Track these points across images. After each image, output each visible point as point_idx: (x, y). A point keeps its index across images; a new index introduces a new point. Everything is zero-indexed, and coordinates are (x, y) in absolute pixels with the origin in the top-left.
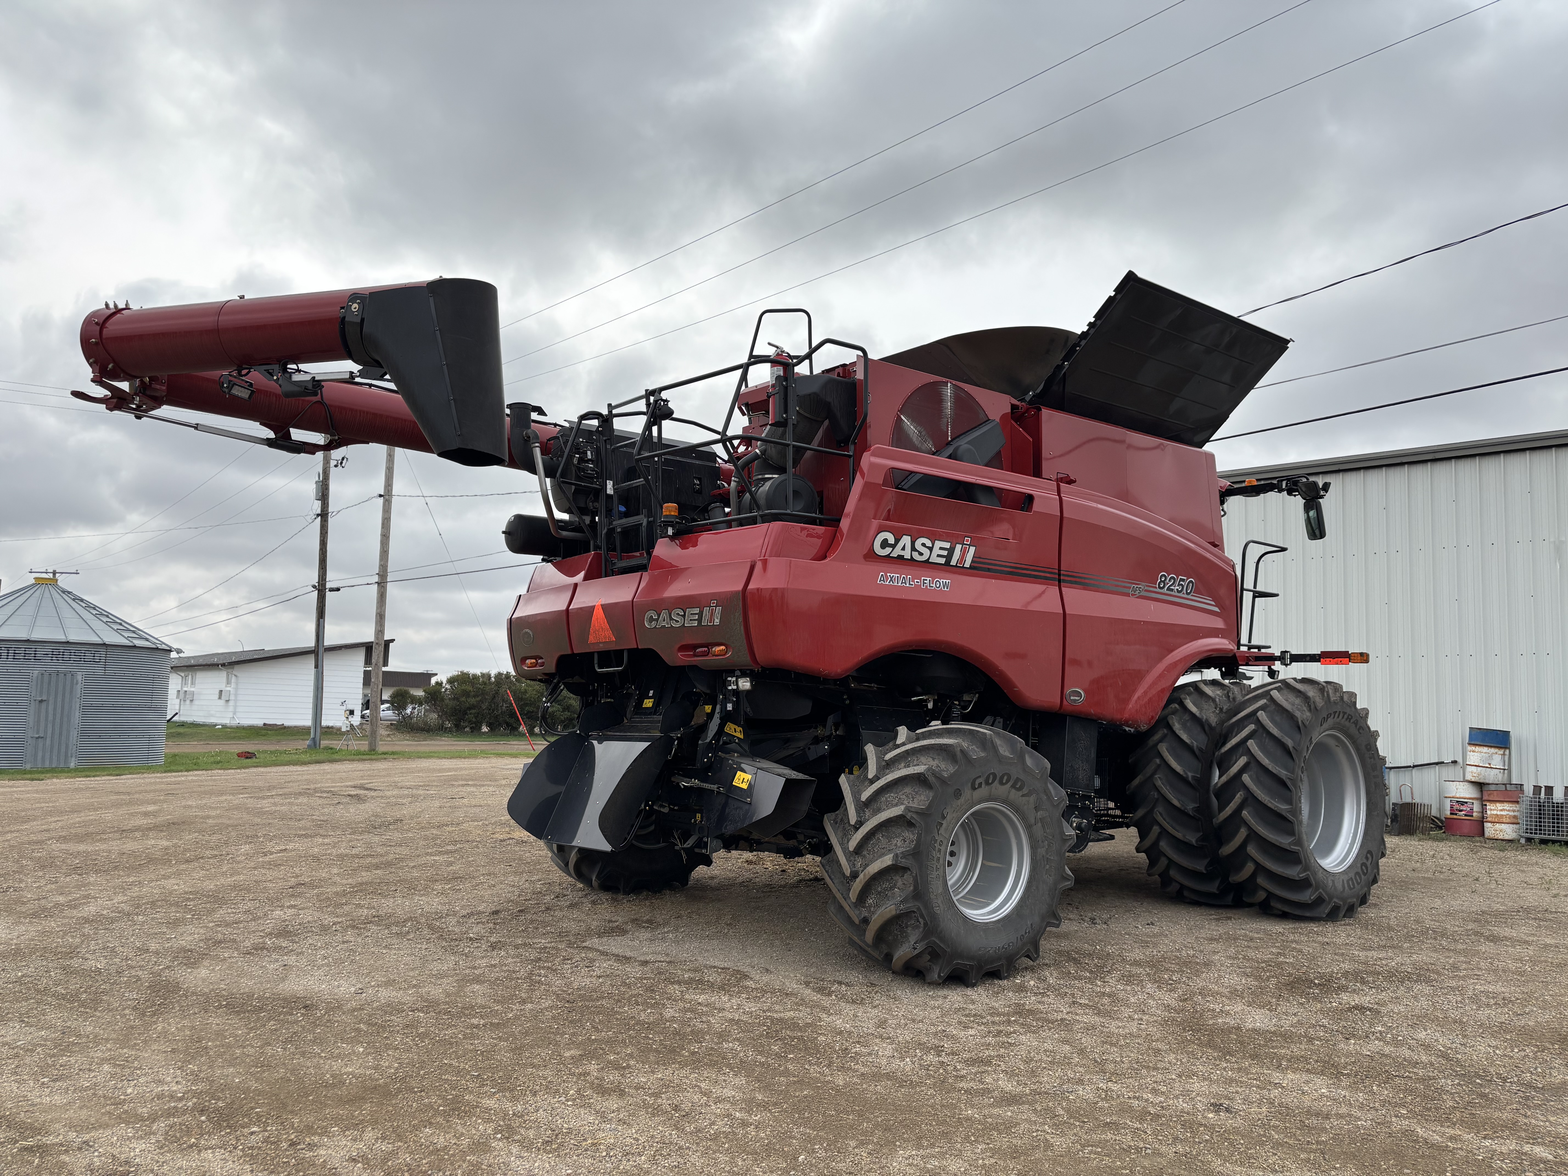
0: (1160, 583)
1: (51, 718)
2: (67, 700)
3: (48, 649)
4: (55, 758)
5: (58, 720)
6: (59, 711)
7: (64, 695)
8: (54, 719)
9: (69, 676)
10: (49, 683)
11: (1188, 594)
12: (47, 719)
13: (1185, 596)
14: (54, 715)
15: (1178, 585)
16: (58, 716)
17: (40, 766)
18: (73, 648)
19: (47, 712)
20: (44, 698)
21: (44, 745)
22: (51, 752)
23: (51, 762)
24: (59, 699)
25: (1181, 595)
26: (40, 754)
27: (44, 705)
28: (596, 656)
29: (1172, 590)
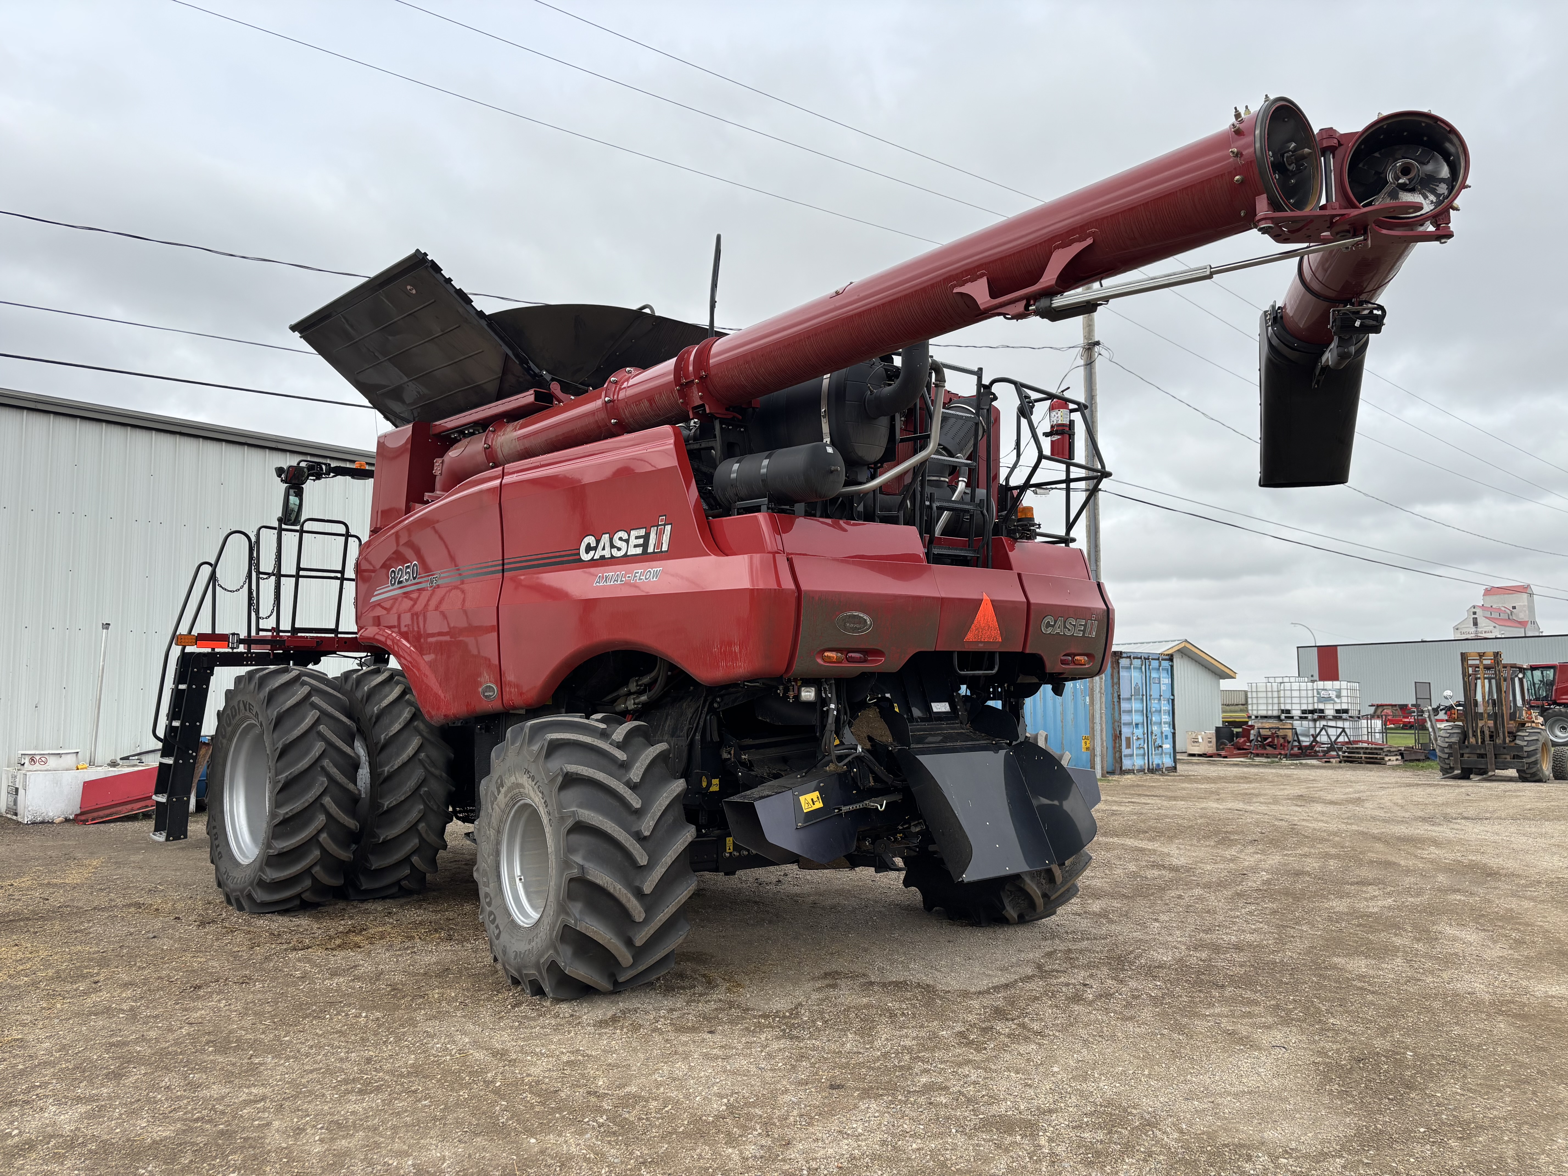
28: (956, 656)
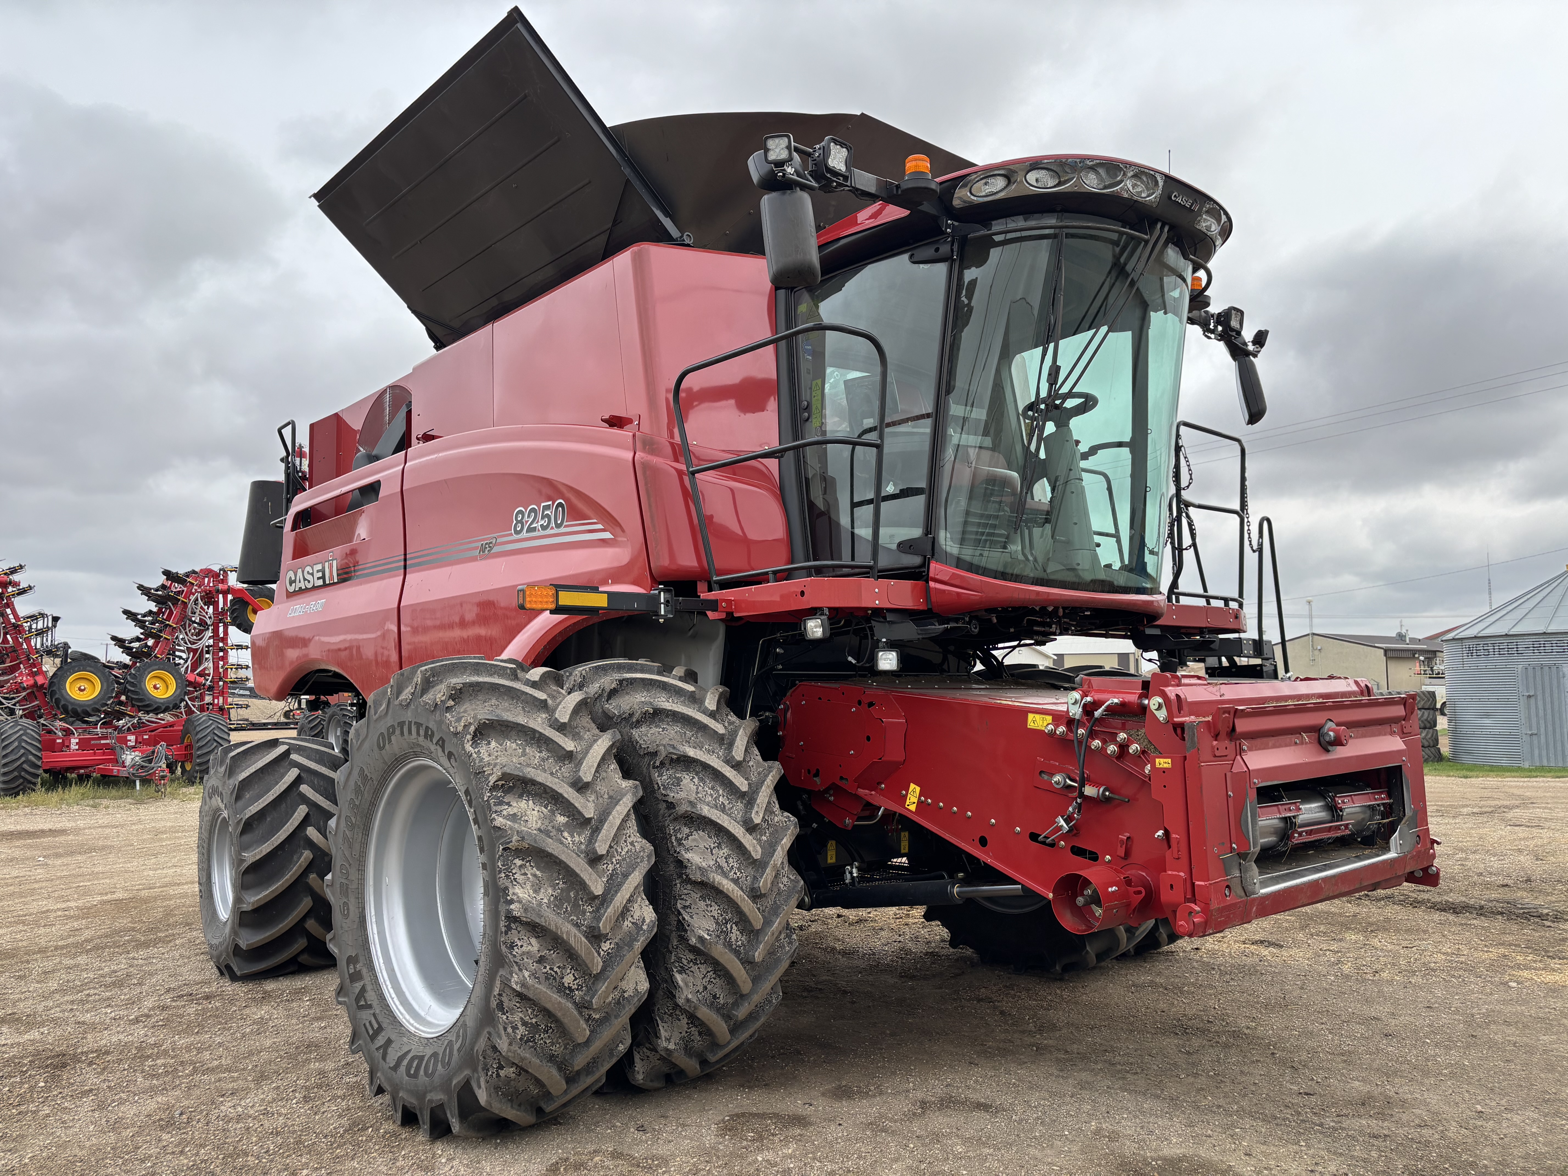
0: (516, 525)
1: (1541, 713)
2: (1556, 695)
3: (1528, 642)
4: (1552, 756)
5: (1549, 717)
6: (1549, 706)
7: (1551, 690)
8: (1545, 715)
9: (1554, 669)
10: (1535, 677)
11: (558, 526)
12: (1537, 715)
13: (556, 531)
14: (1545, 710)
15: (542, 518)
16: (1549, 711)
17: (1538, 764)
18: (1554, 639)
19: (1537, 708)
20: (1532, 693)
21: (1539, 742)
22: (1547, 749)
23: (1548, 760)
24: (1547, 694)
25: (549, 532)
26: (1536, 752)
27: (1532, 700)
29: (534, 529)
